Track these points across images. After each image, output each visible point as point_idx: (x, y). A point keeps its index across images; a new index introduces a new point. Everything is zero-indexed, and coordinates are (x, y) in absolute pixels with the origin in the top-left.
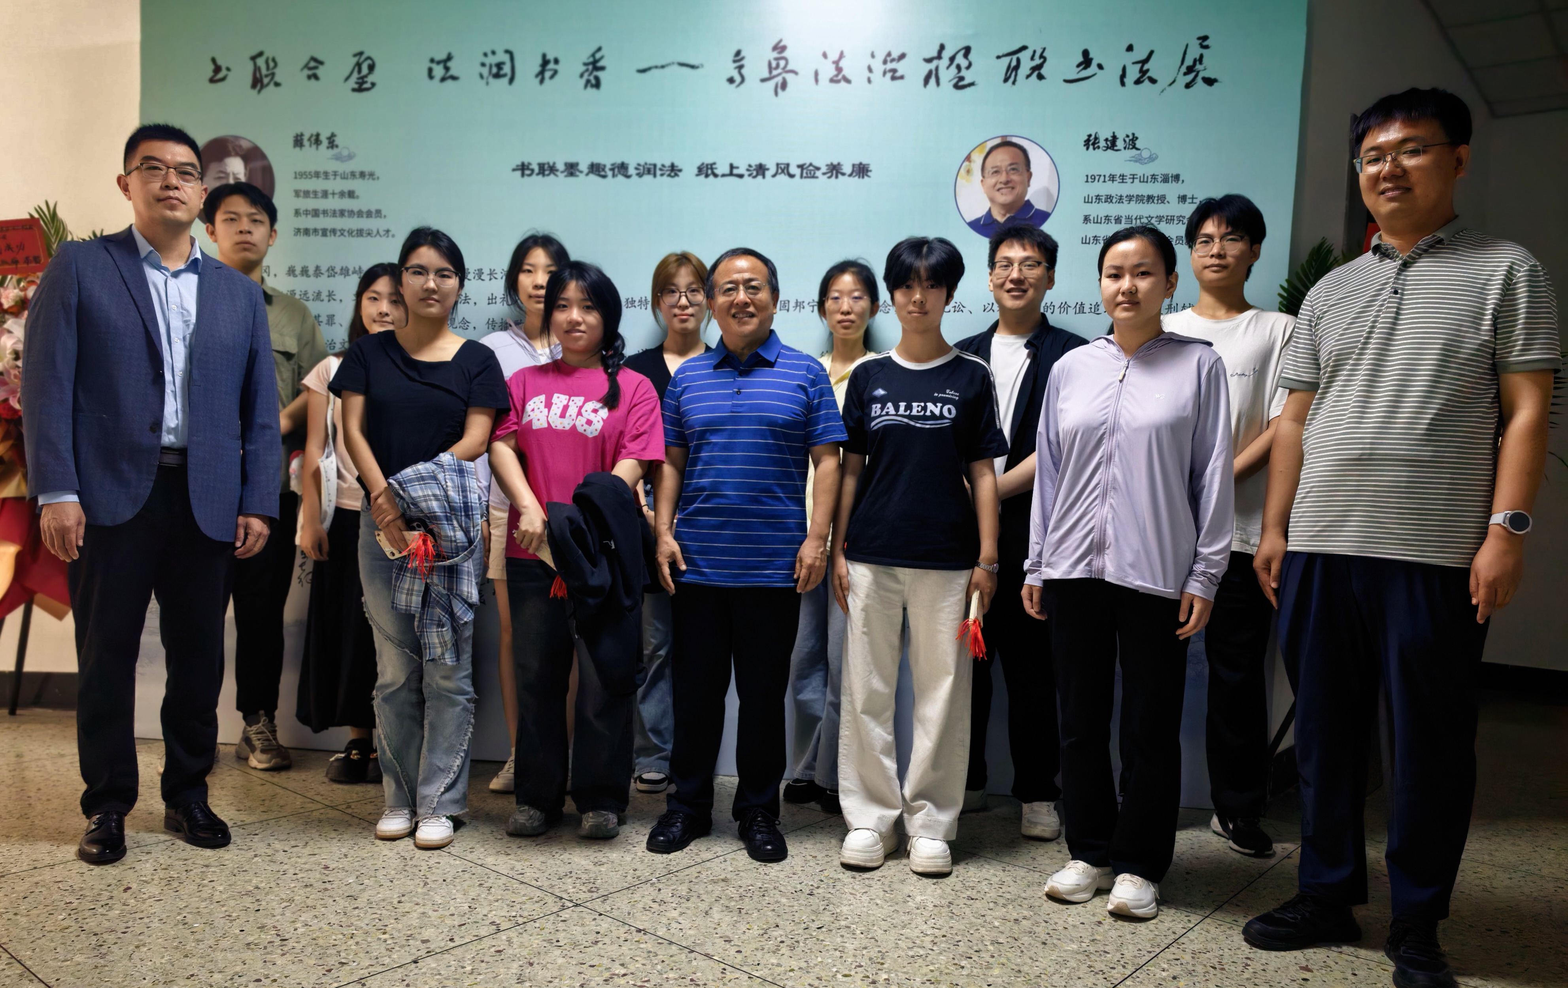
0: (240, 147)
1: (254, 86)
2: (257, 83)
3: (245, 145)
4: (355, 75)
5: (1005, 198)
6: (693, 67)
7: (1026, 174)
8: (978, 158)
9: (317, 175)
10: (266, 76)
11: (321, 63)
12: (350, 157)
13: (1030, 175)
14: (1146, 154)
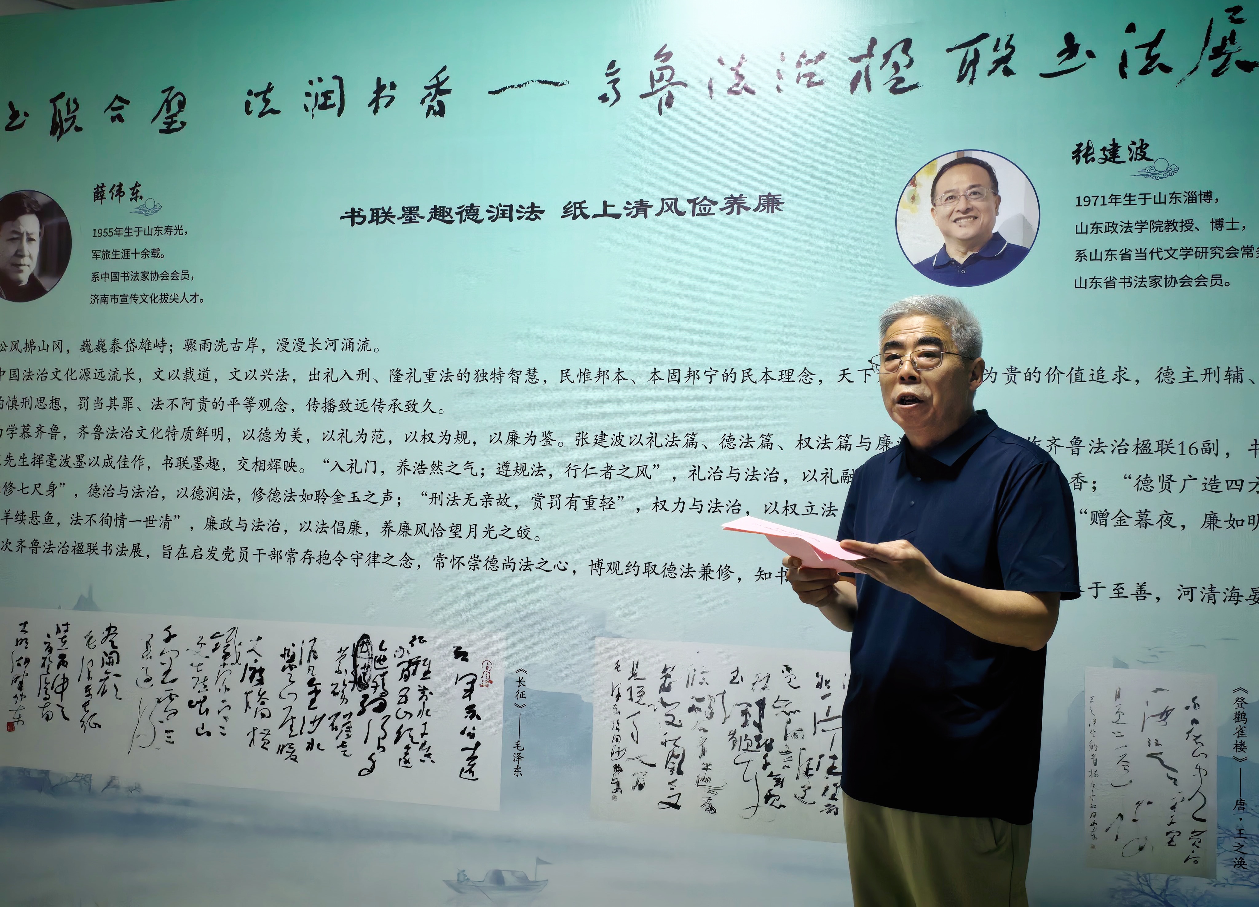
0: (37, 202)
1: (53, 133)
2: (57, 129)
3: (41, 200)
4: (164, 113)
5: (965, 230)
6: (556, 84)
7: (992, 198)
8: (926, 181)
9: (118, 231)
10: (66, 120)
11: (127, 102)
12: (156, 210)
13: (999, 199)
14: (1160, 166)
